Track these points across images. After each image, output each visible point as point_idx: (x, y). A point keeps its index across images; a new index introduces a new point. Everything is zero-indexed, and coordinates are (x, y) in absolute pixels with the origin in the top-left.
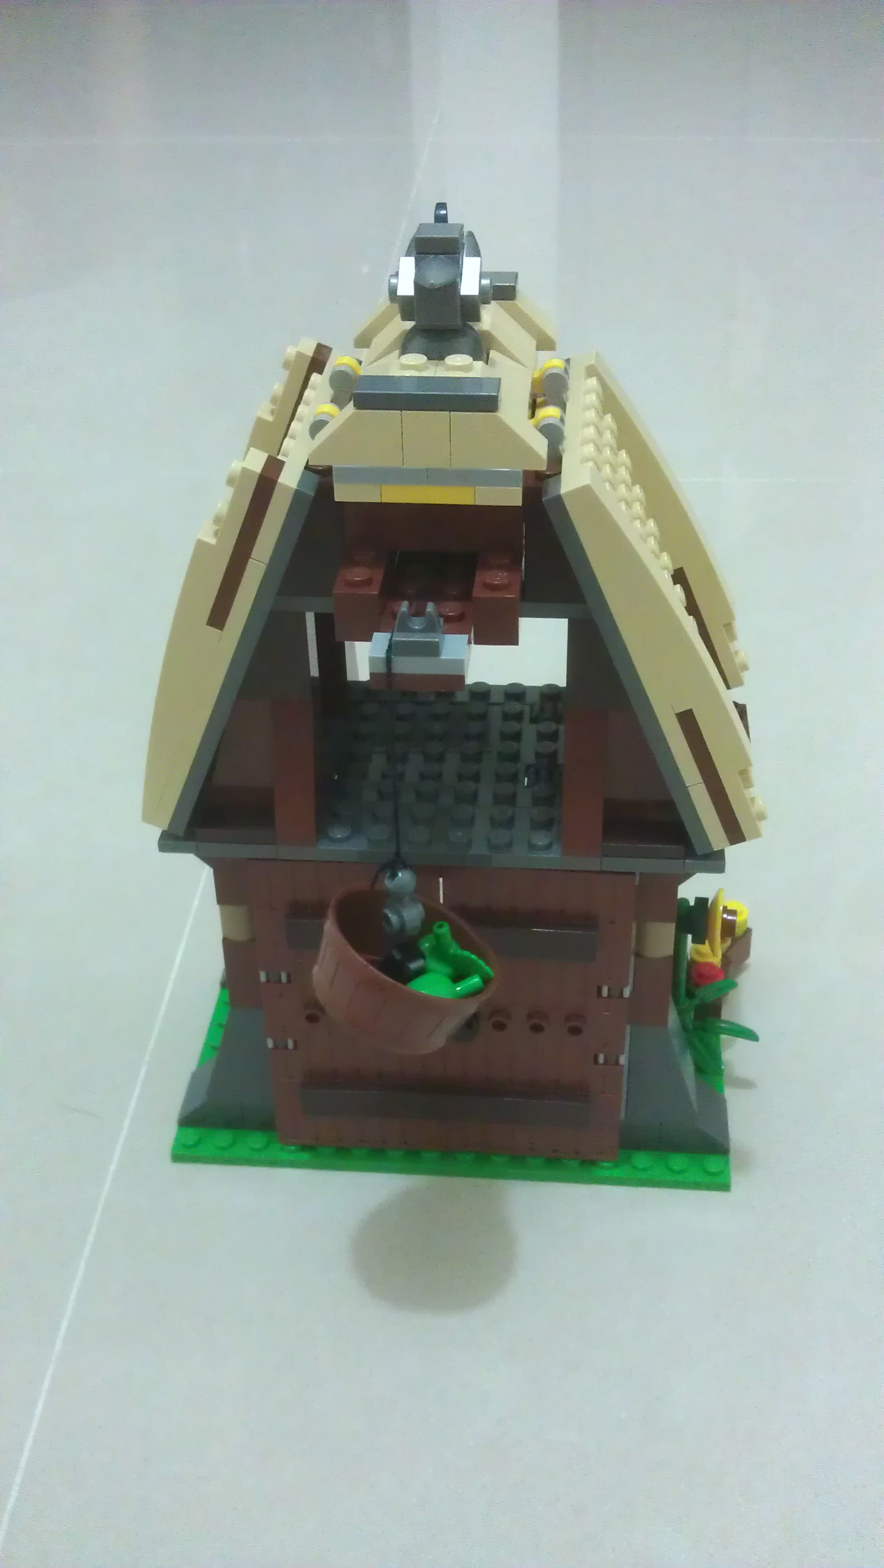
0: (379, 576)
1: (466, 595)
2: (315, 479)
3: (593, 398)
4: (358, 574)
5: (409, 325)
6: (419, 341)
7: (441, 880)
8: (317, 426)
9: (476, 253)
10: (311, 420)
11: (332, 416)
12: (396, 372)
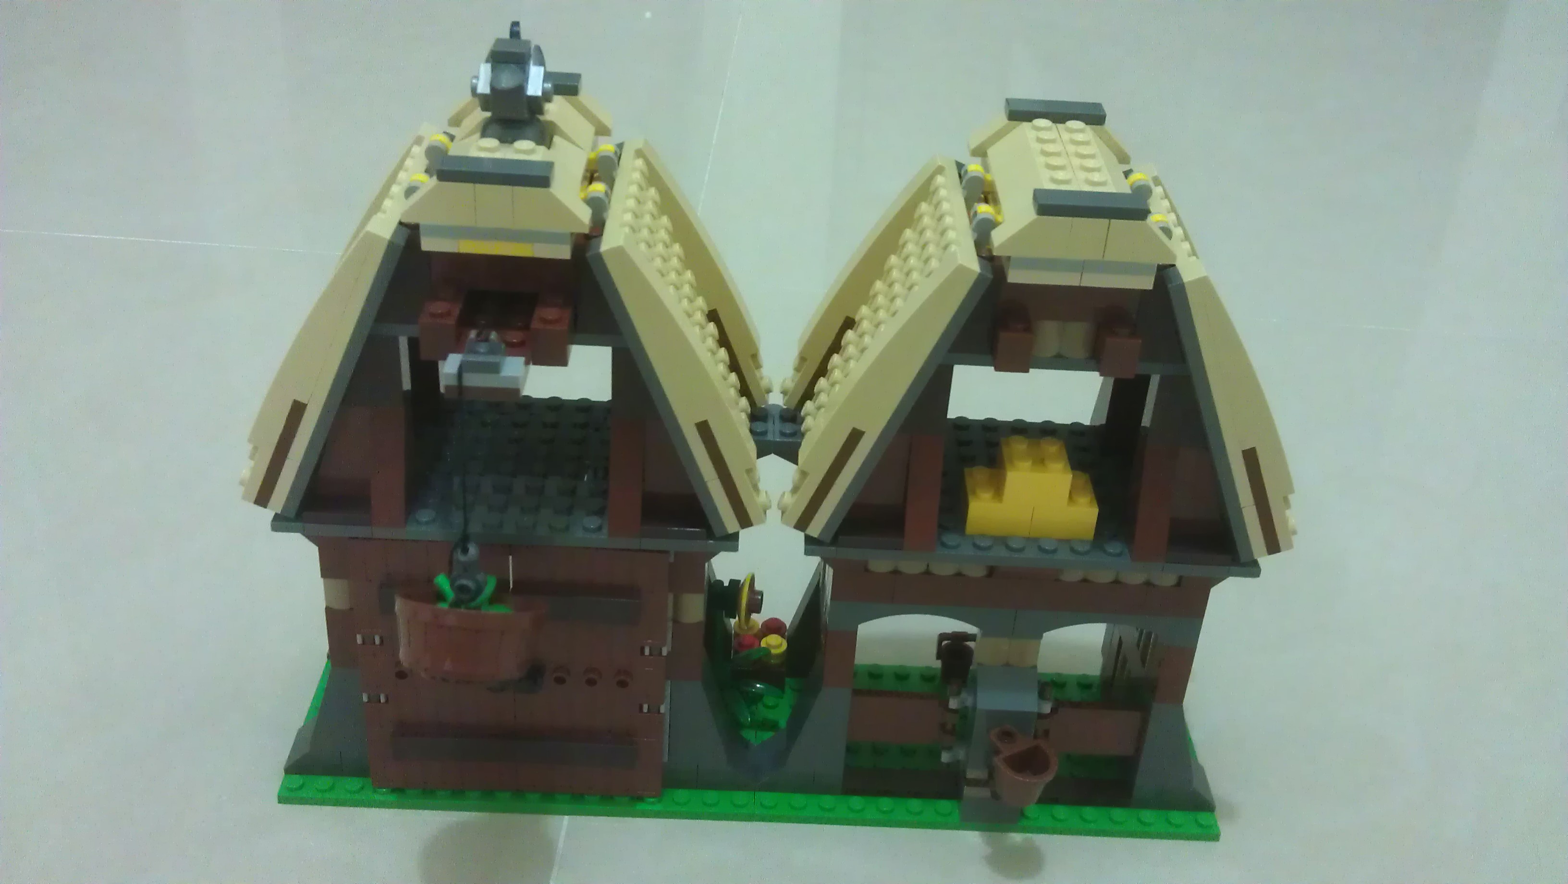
0: (456, 312)
1: (526, 327)
2: (406, 232)
3: (637, 176)
4: (439, 307)
5: (488, 114)
6: (495, 128)
7: (511, 557)
8: (410, 191)
9: (541, 62)
10: (405, 185)
11: (422, 183)
12: (474, 153)
